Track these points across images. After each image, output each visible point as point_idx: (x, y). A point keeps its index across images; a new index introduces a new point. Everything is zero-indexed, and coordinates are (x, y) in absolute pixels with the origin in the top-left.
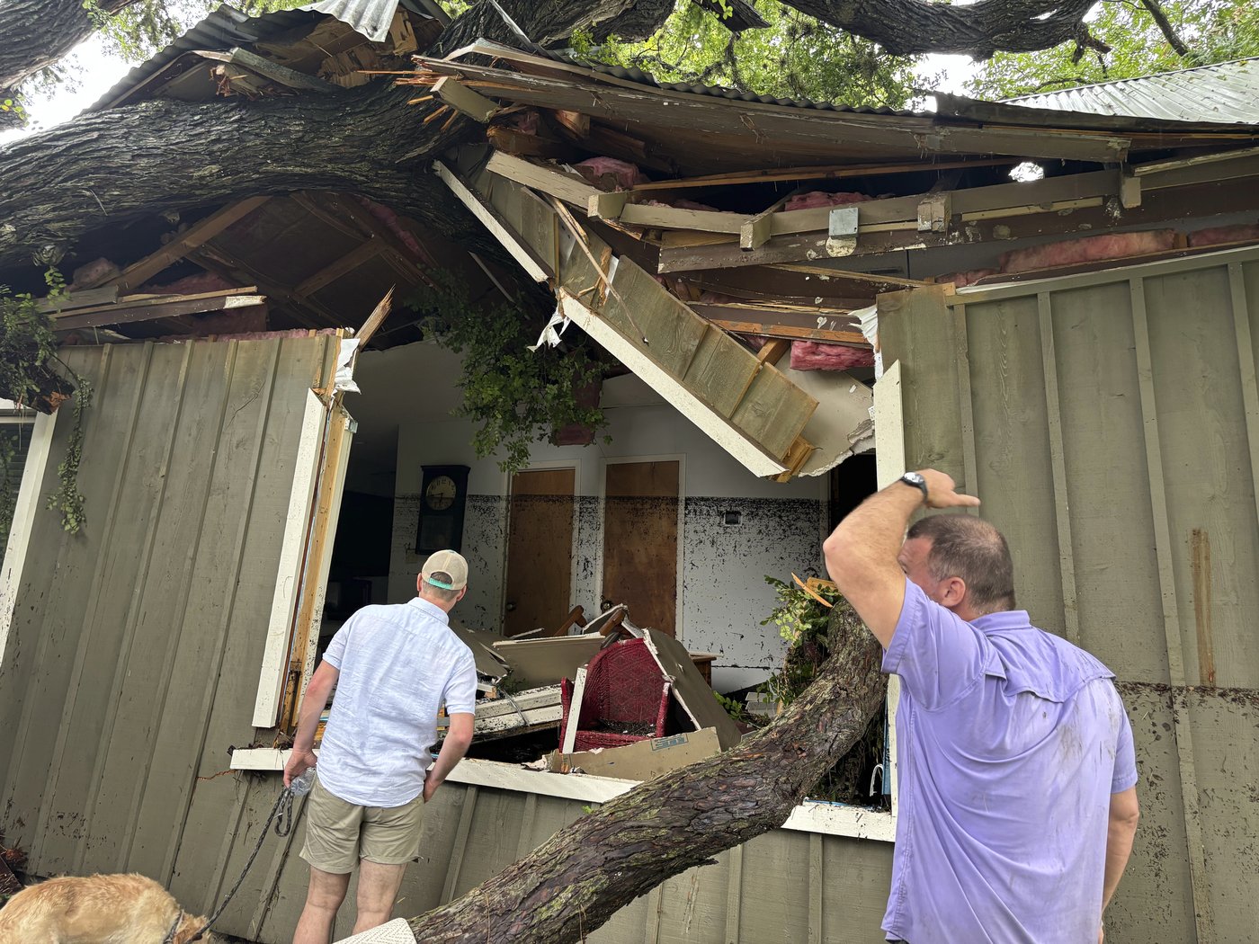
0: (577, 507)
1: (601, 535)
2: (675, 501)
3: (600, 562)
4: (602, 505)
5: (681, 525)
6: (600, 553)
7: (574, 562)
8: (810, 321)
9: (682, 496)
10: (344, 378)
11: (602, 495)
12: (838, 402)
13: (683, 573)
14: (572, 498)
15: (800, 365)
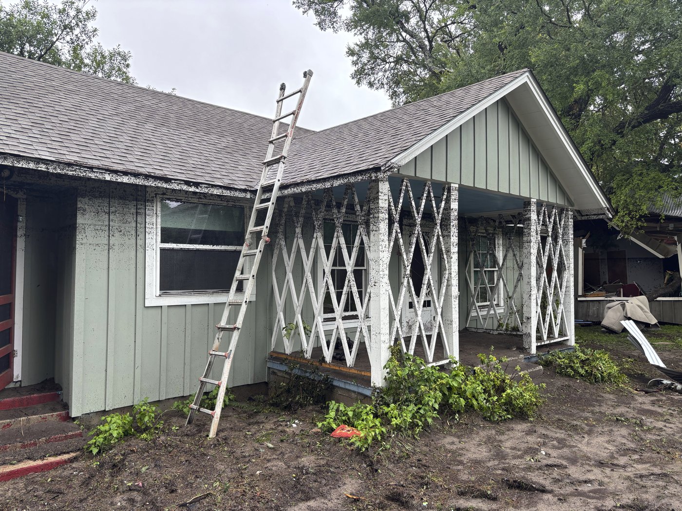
0: (600, 261)
1: (607, 266)
2: (625, 259)
3: (607, 272)
4: (606, 260)
5: (627, 264)
6: (607, 270)
7: (600, 272)
8: (667, 237)
9: (627, 257)
10: (584, 245)
11: (606, 258)
12: (671, 248)
13: (628, 274)
14: (598, 259)
15: (665, 243)
